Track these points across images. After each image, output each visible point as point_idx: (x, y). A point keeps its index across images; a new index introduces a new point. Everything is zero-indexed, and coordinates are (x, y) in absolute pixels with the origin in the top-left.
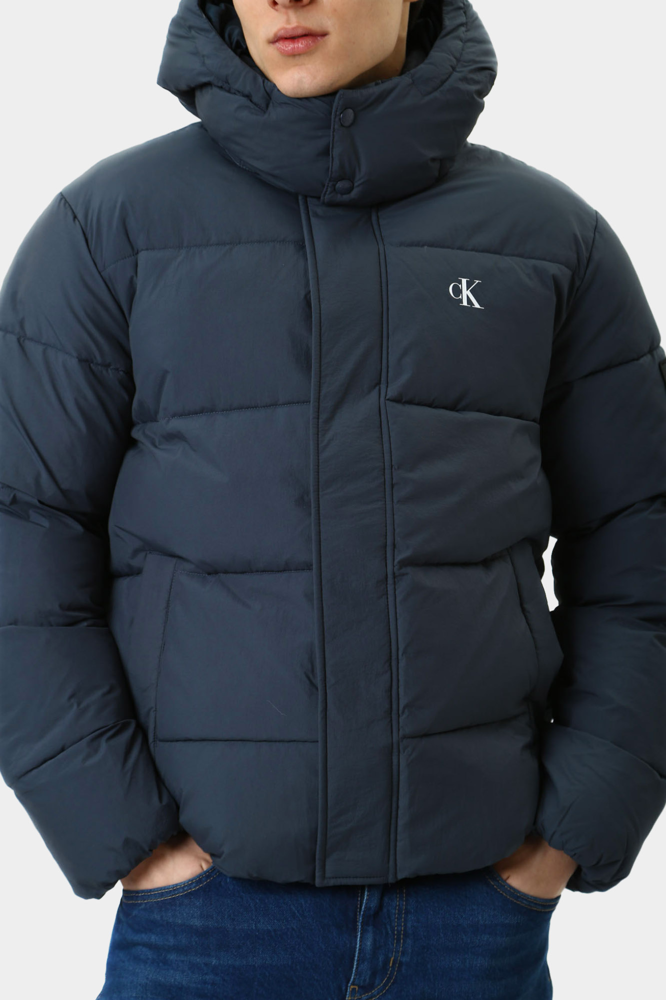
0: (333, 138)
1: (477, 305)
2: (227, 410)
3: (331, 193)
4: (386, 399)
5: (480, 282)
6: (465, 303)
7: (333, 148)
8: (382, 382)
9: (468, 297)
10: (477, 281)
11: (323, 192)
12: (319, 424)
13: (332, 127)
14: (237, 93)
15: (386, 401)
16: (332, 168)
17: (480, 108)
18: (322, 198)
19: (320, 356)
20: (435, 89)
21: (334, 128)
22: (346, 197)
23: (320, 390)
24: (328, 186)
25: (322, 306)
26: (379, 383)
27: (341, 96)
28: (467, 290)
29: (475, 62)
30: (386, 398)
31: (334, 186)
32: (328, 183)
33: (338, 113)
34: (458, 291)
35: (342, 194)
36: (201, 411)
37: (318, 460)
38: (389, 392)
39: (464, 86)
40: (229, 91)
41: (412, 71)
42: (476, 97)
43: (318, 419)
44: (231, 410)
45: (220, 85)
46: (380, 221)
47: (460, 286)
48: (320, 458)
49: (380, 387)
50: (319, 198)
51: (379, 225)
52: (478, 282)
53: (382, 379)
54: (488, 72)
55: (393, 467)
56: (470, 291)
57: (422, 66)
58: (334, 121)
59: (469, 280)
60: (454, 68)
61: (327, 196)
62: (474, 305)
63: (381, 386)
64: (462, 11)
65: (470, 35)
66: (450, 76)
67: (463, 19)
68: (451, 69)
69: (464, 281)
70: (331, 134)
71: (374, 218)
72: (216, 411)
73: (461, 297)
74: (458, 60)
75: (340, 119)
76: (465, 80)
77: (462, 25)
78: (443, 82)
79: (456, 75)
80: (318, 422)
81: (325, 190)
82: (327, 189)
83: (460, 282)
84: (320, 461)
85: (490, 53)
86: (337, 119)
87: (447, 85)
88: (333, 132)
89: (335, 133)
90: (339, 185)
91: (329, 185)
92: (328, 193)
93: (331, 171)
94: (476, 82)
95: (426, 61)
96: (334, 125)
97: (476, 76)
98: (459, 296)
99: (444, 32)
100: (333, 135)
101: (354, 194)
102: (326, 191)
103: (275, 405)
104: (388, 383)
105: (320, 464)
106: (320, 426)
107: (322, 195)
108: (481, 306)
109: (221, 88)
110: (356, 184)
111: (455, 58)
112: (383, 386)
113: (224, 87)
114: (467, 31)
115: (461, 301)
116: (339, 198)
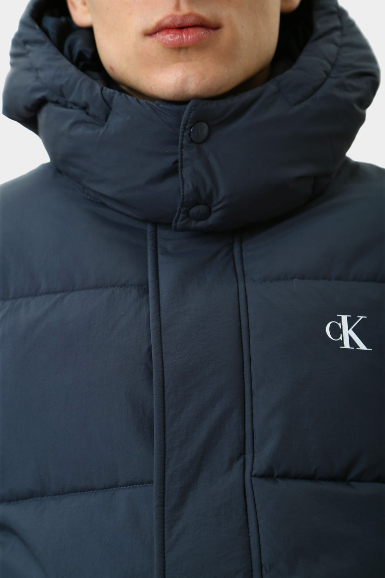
0: (182, 155)
1: (362, 346)
2: (60, 494)
3: (183, 219)
4: (252, 476)
5: (366, 317)
6: (347, 345)
7: (182, 167)
8: (247, 452)
9: (350, 338)
10: (361, 317)
11: (175, 218)
12: (165, 512)
13: (180, 142)
14: (74, 107)
15: (252, 478)
16: (183, 192)
17: (360, 119)
18: (173, 225)
19: (164, 424)
20: (306, 98)
21: (182, 144)
22: (201, 224)
23: (164, 469)
24: (180, 212)
25: (165, 362)
26: (243, 453)
27: (193, 108)
28: (349, 328)
29: (352, 67)
30: (252, 473)
31: (187, 212)
32: (180, 209)
33: (187, 127)
34: (337, 331)
35: (198, 220)
36: (30, 496)
37: (164, 562)
38: (256, 465)
39: (341, 94)
40: (65, 106)
41: (278, 78)
42: (356, 107)
43: (164, 506)
44: (64, 494)
45: (55, 99)
46: (243, 253)
47: (340, 324)
48: (166, 559)
49: (245, 458)
50: (170, 225)
51: (242, 258)
52: (363, 318)
53: (247, 448)
54: (368, 79)
55: (263, 568)
56: (353, 330)
57: (289, 72)
58: (183, 136)
59: (350, 316)
60: (328, 74)
61: (179, 223)
62: (358, 347)
63: (246, 456)
64: (336, 16)
65: (346, 39)
66: (323, 83)
67: (337, 23)
68: (324, 75)
69: (344, 318)
70: (179, 151)
71: (236, 250)
72: (48, 496)
73: (341, 338)
74: (333, 65)
75: (189, 134)
76: (342, 86)
77: (336, 29)
78: (316, 89)
79: (331, 82)
80: (164, 511)
81: (176, 216)
82: (179, 215)
83: (339, 320)
84: (167, 563)
85: (371, 59)
86: (186, 134)
87: (319, 93)
88: (182, 148)
89: (183, 150)
90: (194, 210)
91: (182, 211)
92: (180, 219)
93: (183, 195)
94: (356, 89)
95: (295, 66)
96: (182, 140)
97: (355, 83)
98: (339, 337)
99: (315, 36)
100: (181, 152)
101: (211, 220)
102: (178, 217)
103: (114, 486)
104: (254, 452)
105: (167, 568)
106: (166, 516)
107: (174, 222)
108: (368, 348)
109: (57, 103)
110: (214, 209)
111: (329, 62)
112: (248, 456)
113: (59, 101)
114: (343, 35)
115: (342, 343)
116: (193, 224)
